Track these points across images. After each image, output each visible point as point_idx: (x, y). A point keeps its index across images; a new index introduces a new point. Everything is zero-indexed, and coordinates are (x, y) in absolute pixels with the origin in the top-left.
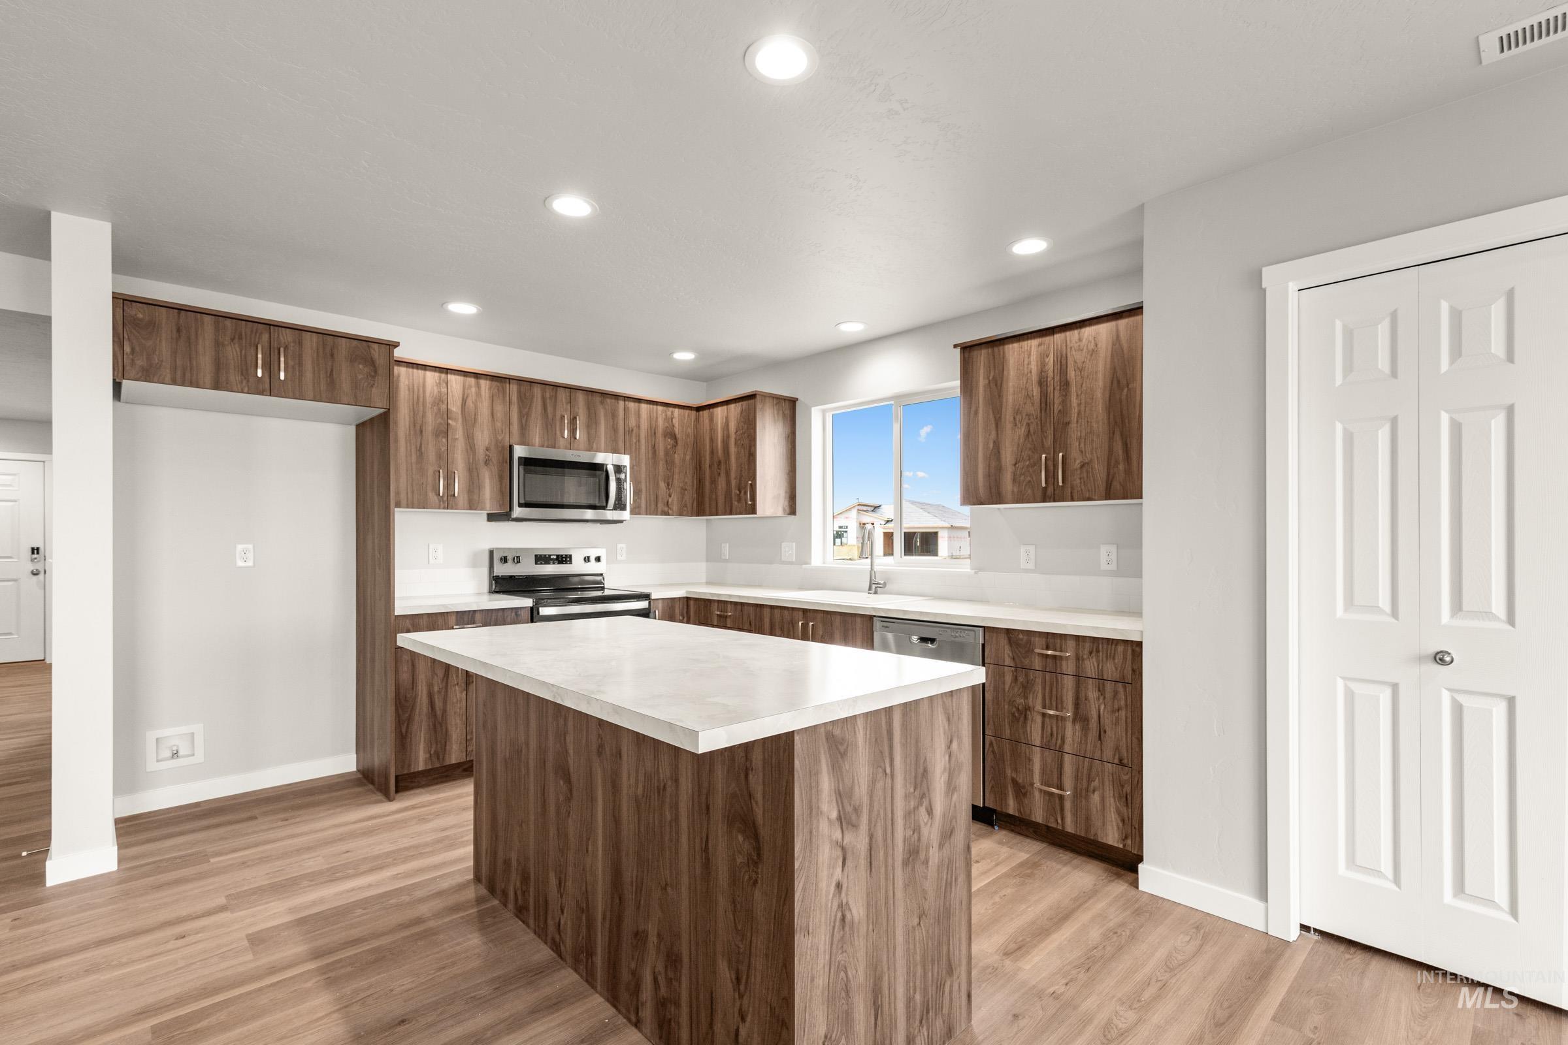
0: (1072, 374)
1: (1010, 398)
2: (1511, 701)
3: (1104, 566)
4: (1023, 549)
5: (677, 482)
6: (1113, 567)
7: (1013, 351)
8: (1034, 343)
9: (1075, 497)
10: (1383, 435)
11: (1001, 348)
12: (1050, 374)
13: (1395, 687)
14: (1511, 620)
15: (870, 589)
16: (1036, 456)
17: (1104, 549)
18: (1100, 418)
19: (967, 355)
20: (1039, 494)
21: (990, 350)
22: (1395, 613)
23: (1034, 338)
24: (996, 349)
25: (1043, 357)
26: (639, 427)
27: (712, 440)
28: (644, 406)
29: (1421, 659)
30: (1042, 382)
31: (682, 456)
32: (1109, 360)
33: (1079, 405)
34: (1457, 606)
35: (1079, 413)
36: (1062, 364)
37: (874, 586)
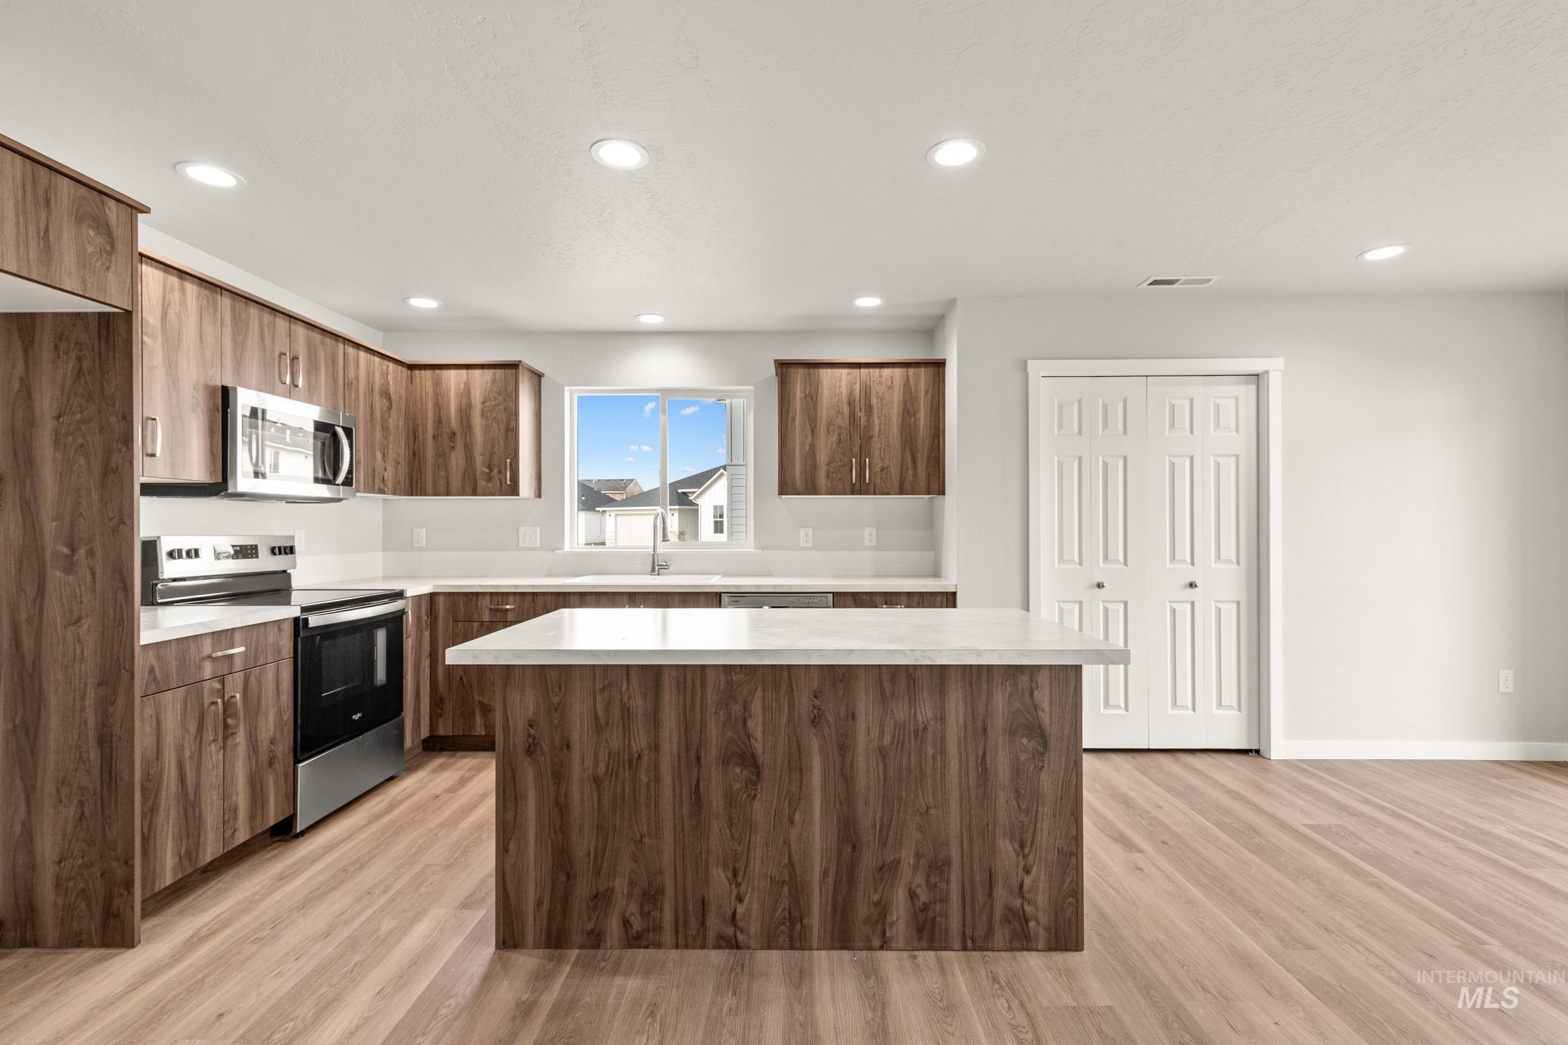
0: (874, 401)
1: (824, 413)
2: (1126, 603)
3: (867, 543)
4: (802, 531)
5: (391, 455)
6: (874, 543)
7: (825, 373)
8: (845, 371)
9: (877, 492)
10: (1076, 464)
11: (816, 370)
12: (857, 398)
13: (1081, 603)
14: (1126, 563)
15: (653, 570)
16: (846, 459)
17: (867, 531)
18: (895, 435)
19: (784, 370)
20: (848, 488)
21: (806, 370)
22: (1081, 564)
23: (844, 368)
24: (811, 370)
25: (851, 384)
26: (357, 379)
27: (438, 406)
28: (362, 354)
29: (1091, 587)
30: (851, 403)
31: (396, 421)
32: (901, 395)
33: (880, 424)
34: (1106, 558)
35: (880, 430)
36: (867, 392)
37: (657, 568)
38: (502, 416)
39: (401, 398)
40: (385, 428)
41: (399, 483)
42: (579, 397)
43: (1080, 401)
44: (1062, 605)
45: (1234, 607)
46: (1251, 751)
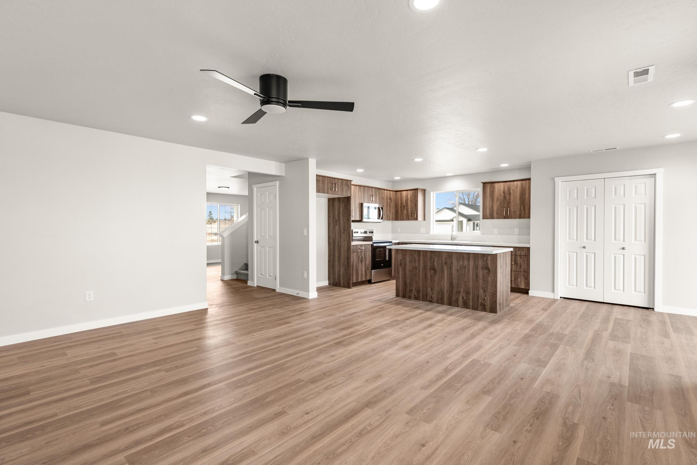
38: (414, 201)
39: (394, 199)
40: (390, 206)
41: (393, 218)
42: (436, 194)
43: (577, 189)
44: (570, 253)
45: (643, 257)
46: (651, 308)
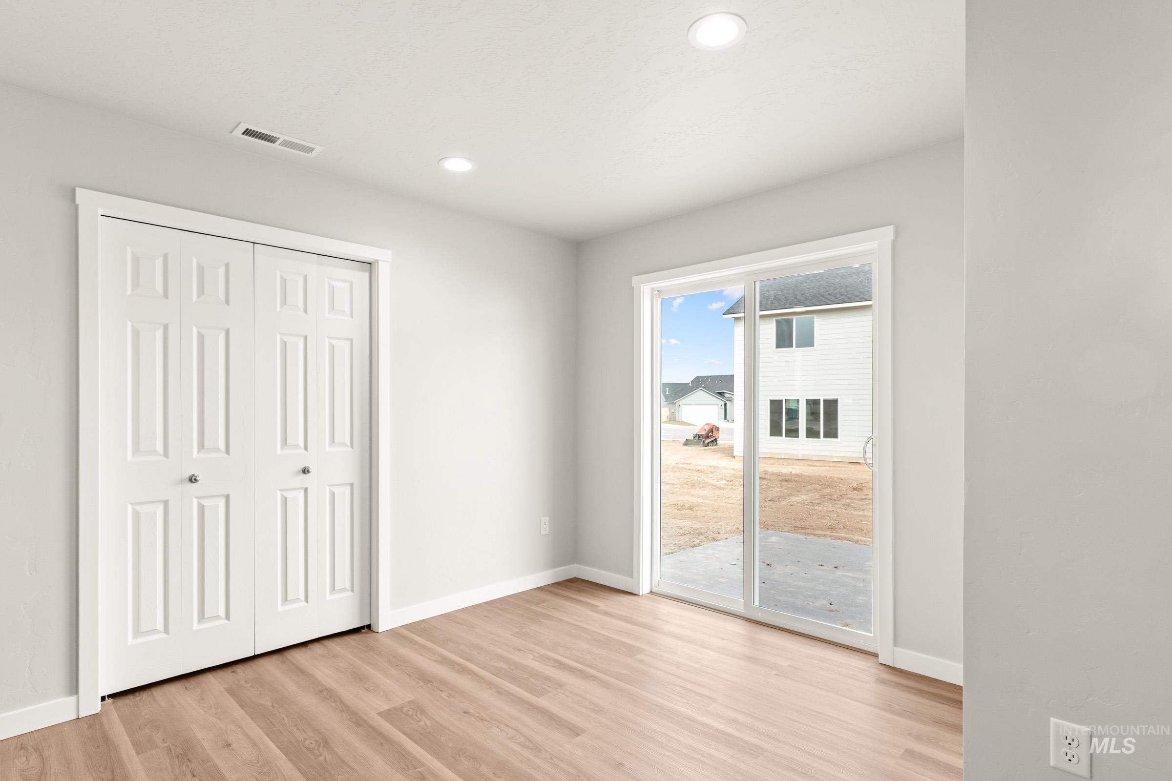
2: (228, 498)
10: (159, 333)
13: (166, 503)
14: (228, 452)
22: (166, 454)
29: (181, 482)
34: (201, 446)
43: (166, 257)
44: (137, 508)
45: (348, 490)
46: (363, 628)
